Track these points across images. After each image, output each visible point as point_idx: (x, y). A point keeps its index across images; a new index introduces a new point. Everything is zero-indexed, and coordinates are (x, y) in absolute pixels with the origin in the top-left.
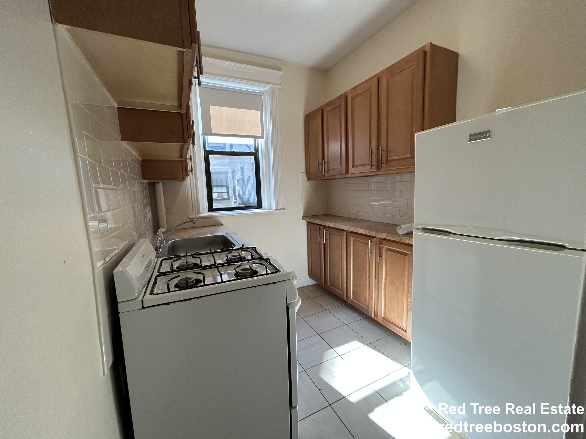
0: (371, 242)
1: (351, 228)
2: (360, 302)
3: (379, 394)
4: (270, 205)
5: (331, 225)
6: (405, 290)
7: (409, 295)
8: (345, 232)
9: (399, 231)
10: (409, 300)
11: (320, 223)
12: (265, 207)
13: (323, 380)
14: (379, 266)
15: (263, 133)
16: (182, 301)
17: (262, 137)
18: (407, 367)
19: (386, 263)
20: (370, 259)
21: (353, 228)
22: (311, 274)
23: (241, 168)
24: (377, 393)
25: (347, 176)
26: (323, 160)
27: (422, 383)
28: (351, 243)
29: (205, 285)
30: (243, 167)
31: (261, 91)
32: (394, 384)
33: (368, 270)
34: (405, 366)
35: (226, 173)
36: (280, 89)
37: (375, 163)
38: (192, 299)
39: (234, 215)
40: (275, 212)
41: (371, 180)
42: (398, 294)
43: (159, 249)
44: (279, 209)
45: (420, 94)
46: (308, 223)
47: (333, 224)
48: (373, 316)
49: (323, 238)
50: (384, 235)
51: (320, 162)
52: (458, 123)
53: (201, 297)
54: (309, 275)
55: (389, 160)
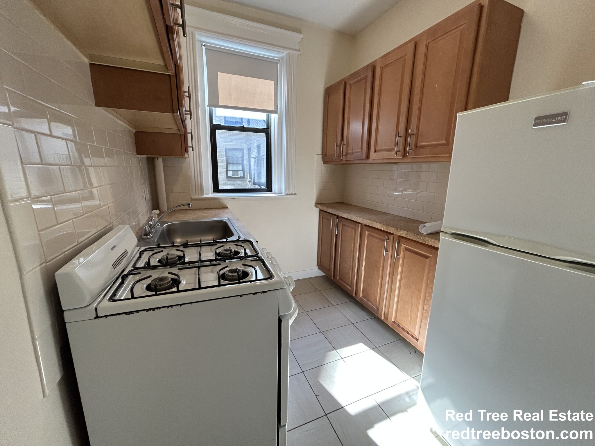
0: (388, 239)
1: (367, 221)
2: (370, 301)
3: (381, 408)
4: (280, 188)
5: (345, 216)
6: (422, 296)
7: (426, 302)
8: (360, 225)
9: (421, 230)
10: (425, 308)
11: (333, 213)
12: (275, 190)
13: (321, 384)
14: (394, 267)
15: (276, 106)
16: (147, 310)
17: (275, 112)
18: (415, 379)
19: (402, 264)
20: (384, 258)
21: (369, 221)
22: (320, 265)
23: (257, 145)
24: (379, 406)
25: (368, 161)
26: (342, 142)
27: (429, 401)
28: (365, 238)
29: (178, 291)
30: (260, 144)
31: (277, 57)
32: (399, 398)
33: (381, 268)
34: (413, 378)
35: (242, 150)
36: (298, 55)
37: (401, 148)
38: (160, 308)
39: (240, 198)
40: (285, 196)
41: (395, 167)
42: (413, 300)
43: (149, 234)
44: (290, 194)
45: (467, 64)
46: (321, 211)
47: (347, 215)
48: (383, 318)
49: (335, 229)
50: (403, 234)
51: (338, 144)
52: (511, 102)
53: (172, 306)
54: (317, 265)
55: (418, 145)
